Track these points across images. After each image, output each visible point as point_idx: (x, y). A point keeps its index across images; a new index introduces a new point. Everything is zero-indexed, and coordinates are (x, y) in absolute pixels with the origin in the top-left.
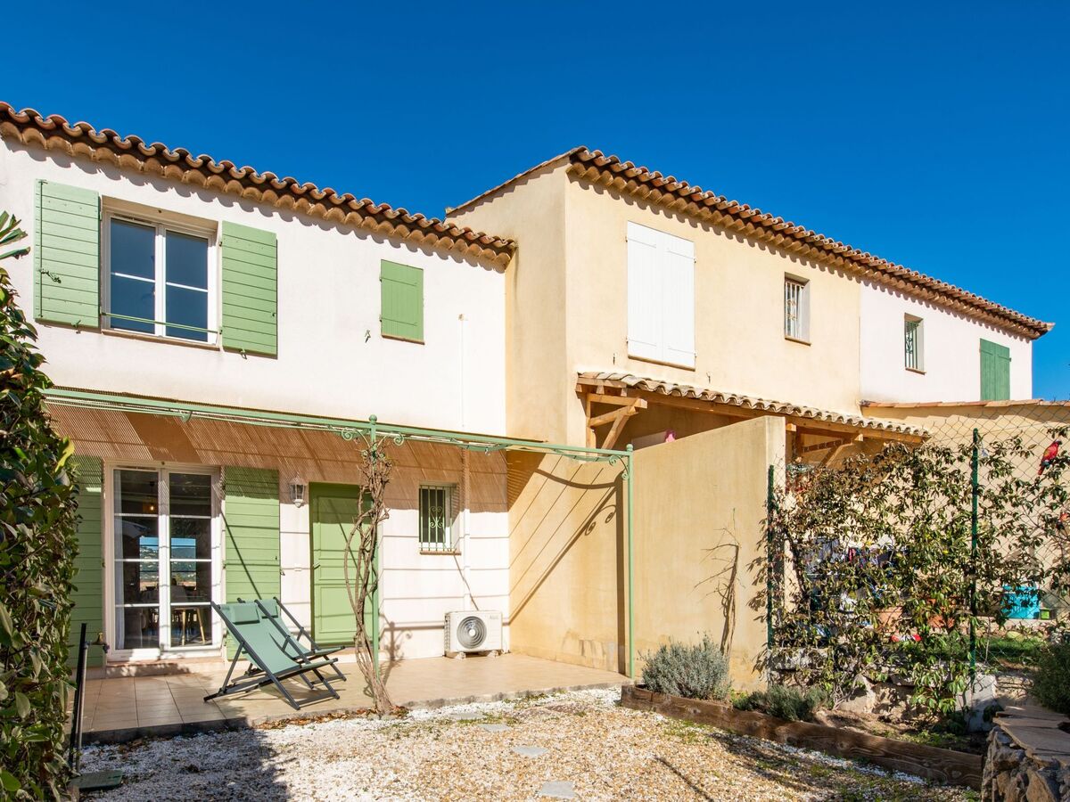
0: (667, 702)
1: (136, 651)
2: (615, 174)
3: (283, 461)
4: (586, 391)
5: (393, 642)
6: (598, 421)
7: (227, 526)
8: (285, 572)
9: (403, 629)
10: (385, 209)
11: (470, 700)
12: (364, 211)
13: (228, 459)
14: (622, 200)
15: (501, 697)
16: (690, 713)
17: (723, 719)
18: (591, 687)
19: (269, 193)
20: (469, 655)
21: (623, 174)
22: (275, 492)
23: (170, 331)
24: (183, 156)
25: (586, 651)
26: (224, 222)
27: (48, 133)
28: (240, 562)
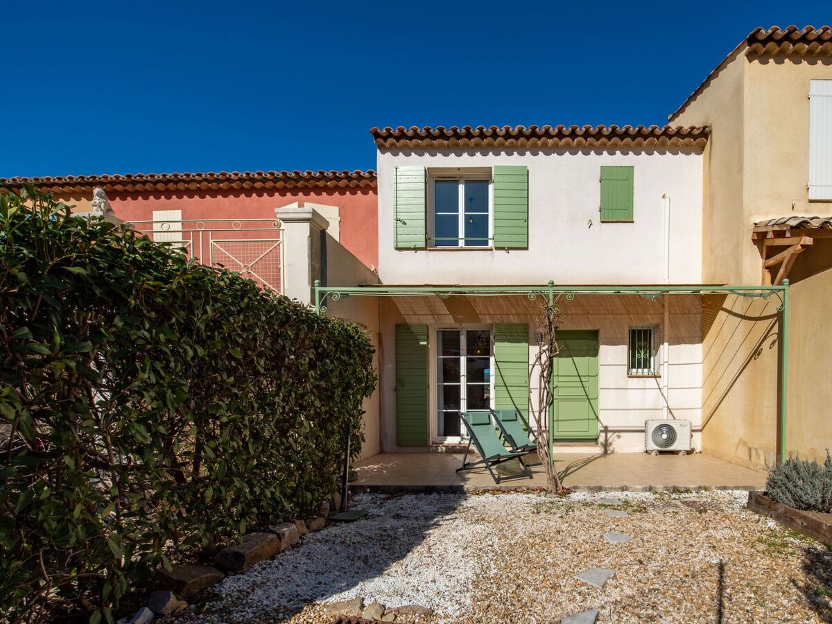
0: (781, 510)
1: (449, 438)
2: (794, 42)
3: (532, 318)
4: (760, 238)
5: (606, 440)
6: (771, 261)
7: (496, 362)
8: (532, 390)
9: (614, 431)
10: (600, 130)
11: (623, 489)
12: (587, 134)
13: (498, 319)
14: (805, 63)
15: (650, 489)
16: (798, 524)
17: (825, 535)
18: (737, 488)
19: (522, 140)
20: (661, 452)
21: (804, 39)
22: (525, 338)
23: (467, 243)
24: (468, 130)
25: (752, 458)
26: (495, 166)
27: (398, 138)
28: (503, 384)
